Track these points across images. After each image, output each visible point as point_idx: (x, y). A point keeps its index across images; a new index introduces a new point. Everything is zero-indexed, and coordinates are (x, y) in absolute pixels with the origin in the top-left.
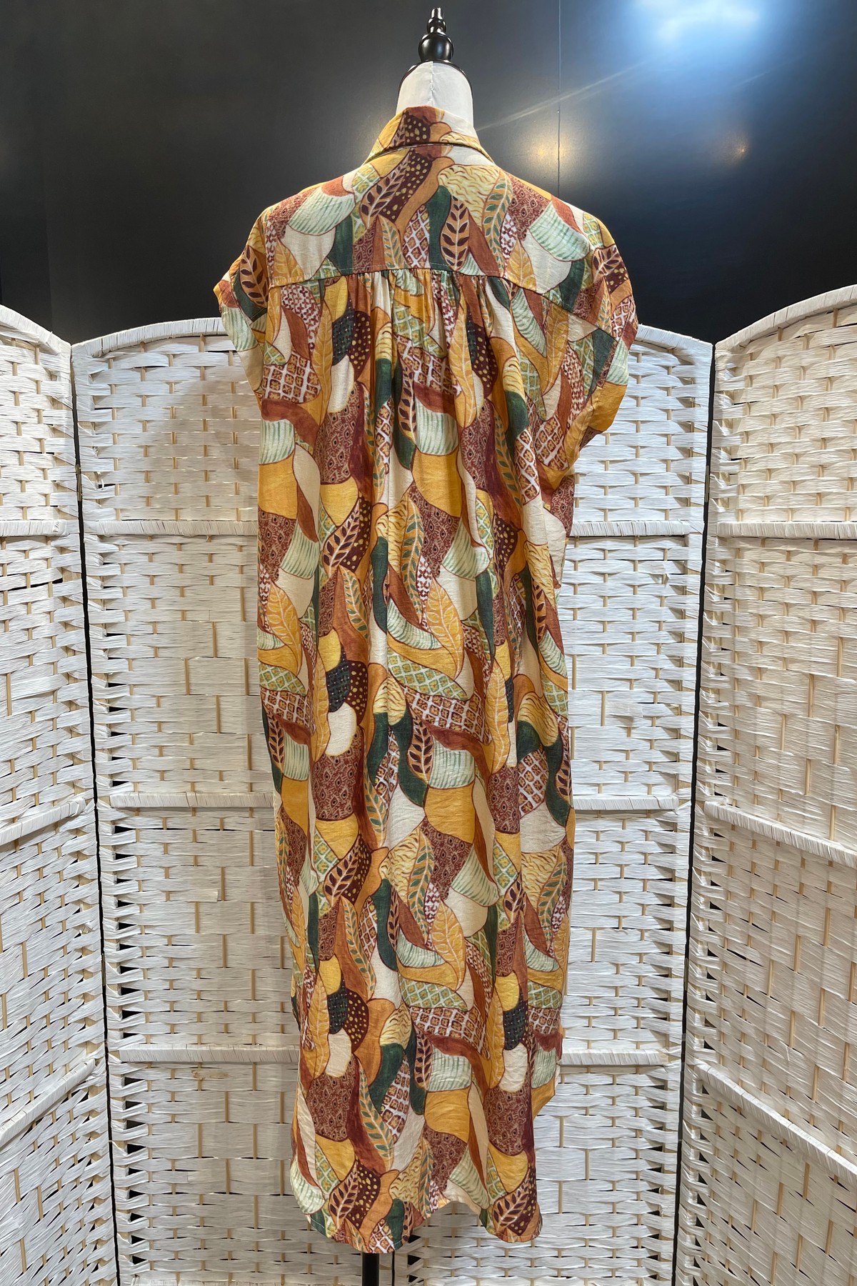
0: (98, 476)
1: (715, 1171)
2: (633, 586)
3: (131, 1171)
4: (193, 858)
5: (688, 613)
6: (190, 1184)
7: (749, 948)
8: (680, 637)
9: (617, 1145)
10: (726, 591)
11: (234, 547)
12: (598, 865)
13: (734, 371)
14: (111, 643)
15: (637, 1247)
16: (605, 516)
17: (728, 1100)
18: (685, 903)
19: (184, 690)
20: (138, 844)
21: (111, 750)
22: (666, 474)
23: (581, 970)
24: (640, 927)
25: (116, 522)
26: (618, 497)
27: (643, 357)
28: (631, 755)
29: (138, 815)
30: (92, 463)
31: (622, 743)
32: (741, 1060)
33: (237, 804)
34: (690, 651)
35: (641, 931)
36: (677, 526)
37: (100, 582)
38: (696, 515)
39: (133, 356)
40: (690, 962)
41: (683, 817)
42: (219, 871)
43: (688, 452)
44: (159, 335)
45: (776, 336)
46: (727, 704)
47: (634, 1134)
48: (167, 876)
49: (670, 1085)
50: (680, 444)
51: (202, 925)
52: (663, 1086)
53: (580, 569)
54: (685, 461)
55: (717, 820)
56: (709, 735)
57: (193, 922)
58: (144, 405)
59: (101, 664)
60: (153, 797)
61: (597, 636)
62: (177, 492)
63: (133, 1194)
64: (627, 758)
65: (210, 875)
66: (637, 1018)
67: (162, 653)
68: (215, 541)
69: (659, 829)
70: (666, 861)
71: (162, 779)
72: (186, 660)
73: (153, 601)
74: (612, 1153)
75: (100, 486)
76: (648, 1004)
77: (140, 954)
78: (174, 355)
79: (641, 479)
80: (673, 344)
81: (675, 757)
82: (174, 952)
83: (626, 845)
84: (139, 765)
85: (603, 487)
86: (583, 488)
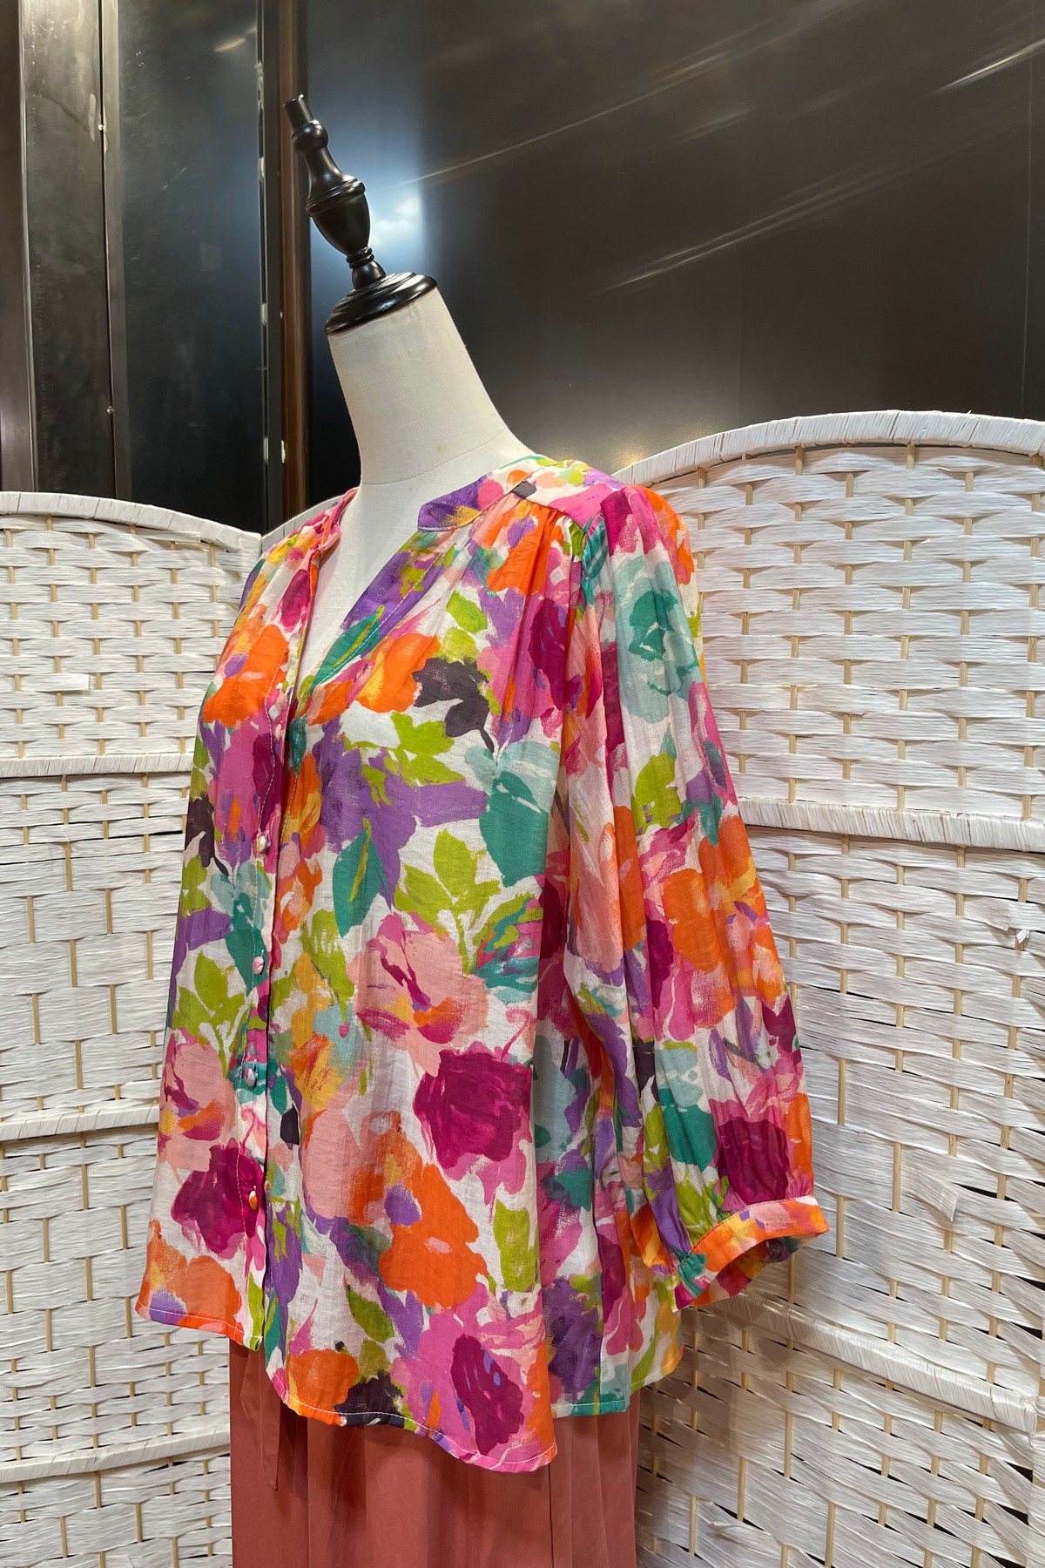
2: (953, 944)
16: (900, 800)
22: (1026, 721)
26: (922, 762)
28: (952, 1287)
31: (935, 1258)
53: (852, 897)
64: (944, 1291)
69: (1002, 1460)
83: (941, 1463)
85: (894, 741)
86: (857, 743)
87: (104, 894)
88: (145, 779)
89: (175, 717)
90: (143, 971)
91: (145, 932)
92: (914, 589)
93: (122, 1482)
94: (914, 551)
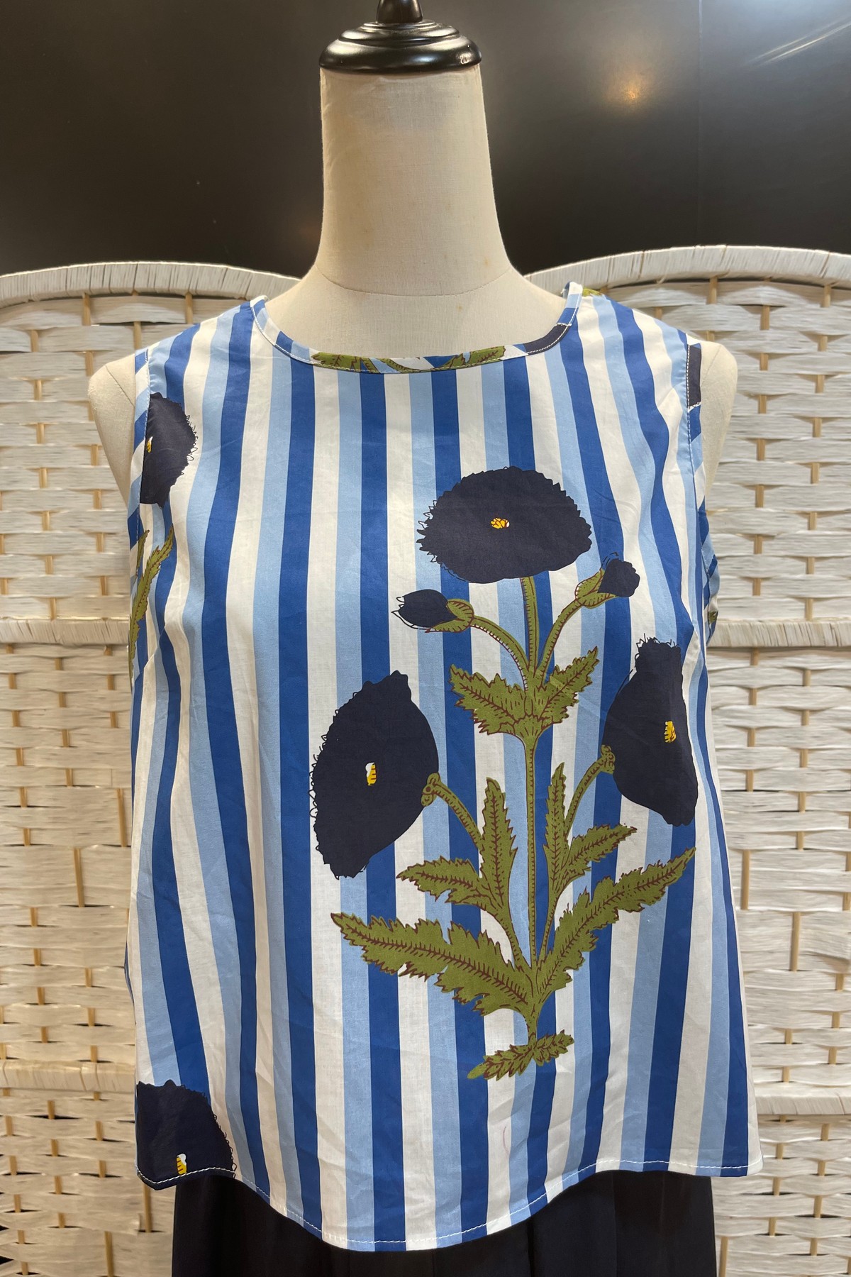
4: (99, 1163)
12: (777, 1197)
16: (808, 611)
19: (75, 900)
20: (9, 1138)
26: (830, 576)
28: (842, 1019)
29: (7, 1095)
31: (829, 1001)
44: (7, 295)
48: (60, 1191)
51: (116, 1267)
53: (759, 702)
57: (104, 1261)
60: (26, 1072)
61: (787, 818)
62: (50, 572)
64: (835, 1024)
65: (129, 1191)
67: (37, 838)
68: (118, 654)
71: (46, 1040)
73: (18, 750)
78: (40, 332)
83: (827, 1165)
84: (9, 1016)
85: (806, 559)
86: (771, 561)
92: (826, 420)
94: (828, 385)
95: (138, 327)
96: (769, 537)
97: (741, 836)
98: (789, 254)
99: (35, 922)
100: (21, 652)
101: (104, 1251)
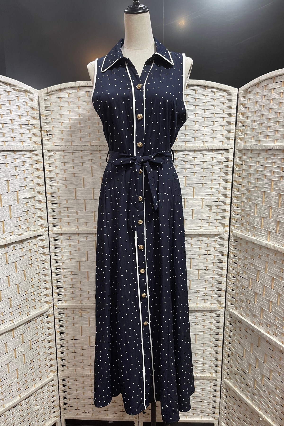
0: (47, 132)
1: (233, 340)
2: (212, 165)
3: (61, 340)
4: (78, 249)
5: (229, 174)
6: (79, 343)
7: (244, 275)
8: (226, 181)
9: (205, 333)
10: (241, 167)
11: (89, 154)
12: (200, 251)
13: (244, 97)
14: (52, 183)
15: (211, 363)
16: (204, 143)
17: (238, 320)
18: (227, 262)
19: (75, 198)
20: (61, 244)
21: (53, 216)
22: (223, 130)
23: (195, 282)
24: (213, 269)
25: (53, 146)
26: (207, 137)
27: (216, 93)
28: (211, 217)
29: (61, 236)
30: (45, 128)
31: (208, 214)
32: (241, 307)
33: (91, 233)
34: (229, 185)
35: (213, 270)
36: (225, 146)
37: (48, 165)
38: (232, 143)
39: (58, 93)
40: (228, 279)
41: (226, 236)
42: (86, 253)
43: (229, 123)
44: (65, 87)
45: (257, 86)
46: (240, 201)
47: (210, 330)
48: (70, 254)
49: (221, 316)
50: (227, 121)
51: (81, 269)
52: (219, 316)
53: (196, 160)
54: (229, 126)
55: (236, 237)
56: (234, 211)
57: (79, 267)
58: (61, 109)
59: (49, 190)
60: (66, 230)
61: (201, 181)
62: (71, 137)
63: (62, 346)
64: (209, 218)
65: (83, 254)
66: (211, 296)
67: (68, 186)
68: (83, 152)
69: (219, 240)
70: (221, 249)
71: (69, 225)
72: (75, 189)
73: (65, 170)
74: (204, 335)
75: (48, 135)
76: (215, 292)
77: (63, 277)
78: (70, 93)
79: (215, 132)
80: (225, 89)
81: (224, 218)
82: (72, 276)
83: (209, 245)
84: (62, 220)
85: (203, 134)
86: (197, 135)
87: (7, 182)
88: (15, 152)
89: (20, 136)
90: (16, 201)
91: (17, 191)
92: (206, 110)
93: (18, 330)
94: (206, 103)
95: (87, 92)
96: (198, 130)
97: (193, 184)
98: (199, 81)
99: (67, 203)
100: (65, 152)
101: (79, 265)
